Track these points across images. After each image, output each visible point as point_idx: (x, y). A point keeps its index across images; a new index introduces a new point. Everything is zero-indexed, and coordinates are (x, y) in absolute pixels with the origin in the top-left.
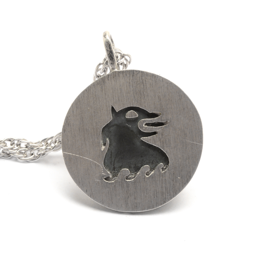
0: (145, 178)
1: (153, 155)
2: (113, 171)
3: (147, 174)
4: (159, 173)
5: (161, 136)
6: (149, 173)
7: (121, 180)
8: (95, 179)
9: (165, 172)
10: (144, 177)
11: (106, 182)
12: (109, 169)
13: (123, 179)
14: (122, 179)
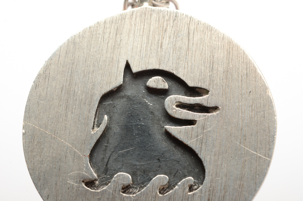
0: (156, 196)
1: (178, 162)
2: (103, 174)
3: (161, 192)
4: (182, 194)
5: (200, 130)
6: (166, 191)
7: (113, 191)
8: (68, 180)
9: (194, 194)
10: (154, 194)
11: (85, 188)
12: (97, 170)
13: (117, 190)
14: (115, 190)
